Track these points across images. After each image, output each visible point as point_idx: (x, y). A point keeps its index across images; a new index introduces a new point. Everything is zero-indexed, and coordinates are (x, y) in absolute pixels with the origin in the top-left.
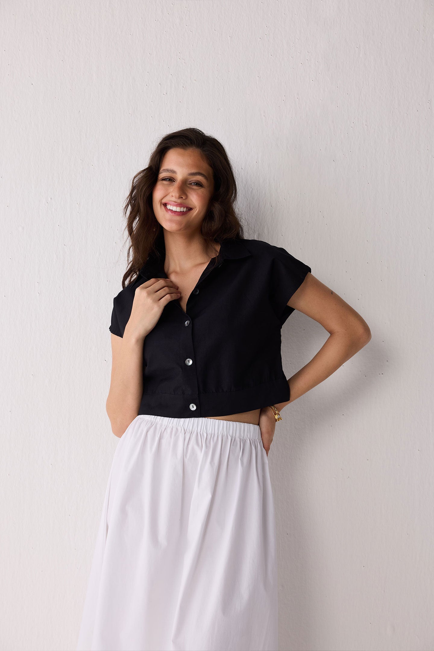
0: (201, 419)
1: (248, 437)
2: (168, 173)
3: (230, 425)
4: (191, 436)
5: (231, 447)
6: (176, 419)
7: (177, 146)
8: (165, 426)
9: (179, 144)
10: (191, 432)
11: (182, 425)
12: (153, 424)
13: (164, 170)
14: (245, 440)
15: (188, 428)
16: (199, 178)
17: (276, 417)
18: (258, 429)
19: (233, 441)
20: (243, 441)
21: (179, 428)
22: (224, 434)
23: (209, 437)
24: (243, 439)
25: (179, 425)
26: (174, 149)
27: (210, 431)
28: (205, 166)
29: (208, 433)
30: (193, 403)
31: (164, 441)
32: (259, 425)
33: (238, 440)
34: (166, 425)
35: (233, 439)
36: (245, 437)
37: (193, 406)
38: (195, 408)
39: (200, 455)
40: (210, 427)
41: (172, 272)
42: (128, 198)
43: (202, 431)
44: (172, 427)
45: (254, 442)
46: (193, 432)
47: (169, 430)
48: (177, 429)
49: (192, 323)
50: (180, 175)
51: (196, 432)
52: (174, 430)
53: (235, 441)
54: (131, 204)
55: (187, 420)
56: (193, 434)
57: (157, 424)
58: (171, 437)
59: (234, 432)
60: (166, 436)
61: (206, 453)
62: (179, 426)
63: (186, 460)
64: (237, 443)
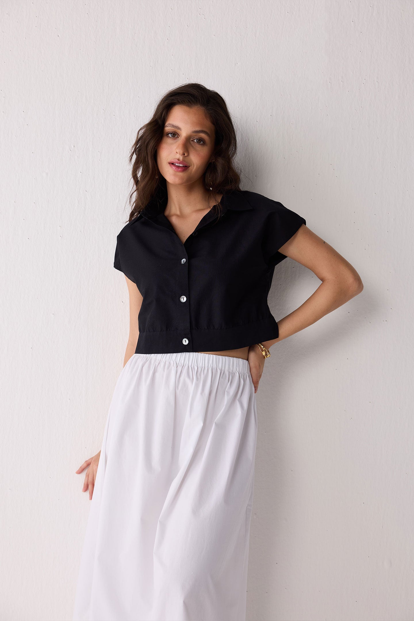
0: (192, 354)
1: (238, 370)
2: (173, 128)
3: (219, 359)
4: (183, 370)
5: (220, 379)
6: (169, 354)
7: (183, 103)
8: (158, 360)
9: (184, 102)
10: (183, 365)
11: (174, 359)
12: (148, 360)
13: (169, 124)
14: (234, 373)
15: (180, 361)
16: (203, 135)
17: (264, 353)
18: (247, 363)
19: (222, 373)
20: (232, 374)
21: (172, 362)
22: (213, 368)
23: (200, 370)
24: (232, 372)
25: (172, 359)
26: (180, 106)
27: (200, 365)
28: (208, 123)
29: (199, 366)
30: (185, 338)
31: (157, 375)
32: (248, 360)
33: (227, 373)
34: (160, 360)
35: (223, 372)
36: (234, 371)
37: (185, 341)
38: (187, 342)
39: (191, 388)
40: (200, 362)
41: (173, 215)
42: (133, 147)
43: (193, 365)
44: (165, 361)
45: (243, 376)
46: (185, 366)
47: (162, 364)
48: (170, 363)
49: (188, 261)
50: (184, 133)
51: (187, 365)
52: (167, 363)
53: (224, 375)
54: (135, 153)
55: (179, 354)
56: (184, 368)
57: (151, 360)
58: (164, 371)
59: (224, 365)
60: (160, 369)
61: (197, 386)
62: (171, 361)
63: (178, 392)
64: (226, 376)
